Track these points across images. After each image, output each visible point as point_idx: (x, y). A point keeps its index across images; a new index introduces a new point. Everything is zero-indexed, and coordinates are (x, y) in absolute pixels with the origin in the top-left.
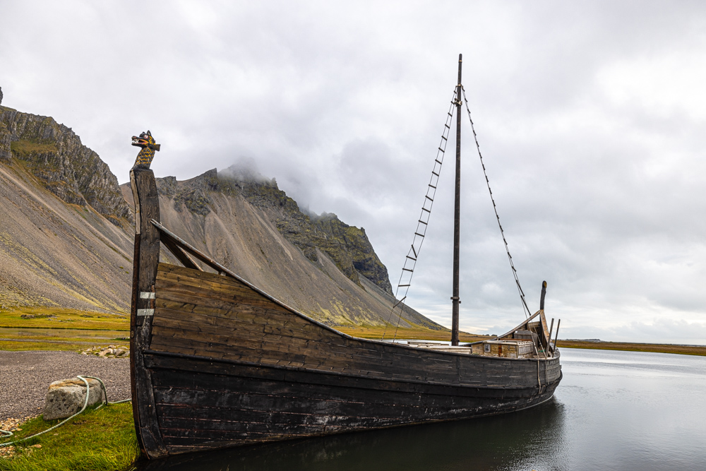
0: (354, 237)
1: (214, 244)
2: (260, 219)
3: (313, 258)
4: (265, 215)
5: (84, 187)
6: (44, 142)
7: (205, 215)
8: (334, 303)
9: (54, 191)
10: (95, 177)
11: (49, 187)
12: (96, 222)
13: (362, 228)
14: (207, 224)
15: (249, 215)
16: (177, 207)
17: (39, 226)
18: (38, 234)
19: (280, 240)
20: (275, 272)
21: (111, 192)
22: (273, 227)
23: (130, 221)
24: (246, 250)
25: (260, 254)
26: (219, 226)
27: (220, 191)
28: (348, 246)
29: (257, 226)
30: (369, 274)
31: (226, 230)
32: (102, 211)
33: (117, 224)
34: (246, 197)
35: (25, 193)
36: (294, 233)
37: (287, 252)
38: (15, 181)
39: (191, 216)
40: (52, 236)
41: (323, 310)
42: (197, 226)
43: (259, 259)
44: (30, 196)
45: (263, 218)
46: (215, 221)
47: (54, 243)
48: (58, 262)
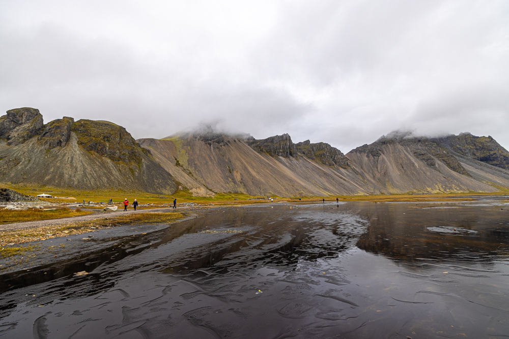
0: (481, 143)
1: (381, 168)
2: (405, 152)
3: (432, 165)
4: (408, 149)
5: (334, 160)
6: (322, 150)
7: (379, 157)
8: (436, 184)
9: (325, 164)
10: (336, 156)
11: (324, 163)
12: (338, 170)
13: (489, 136)
14: (379, 160)
15: (399, 151)
16: (368, 156)
17: (320, 176)
18: (320, 179)
19: (413, 159)
20: (407, 175)
21: (342, 159)
22: (411, 154)
23: (349, 166)
24: (395, 167)
25: (401, 168)
26: (384, 159)
27: (387, 143)
28: (477, 149)
29: (403, 155)
30: (495, 162)
31: (387, 161)
32: (340, 166)
33: (345, 168)
34: (399, 143)
35: (318, 168)
36: (422, 154)
37: (416, 165)
38: (316, 165)
39: (373, 158)
40: (323, 178)
41: (428, 188)
42: (375, 162)
43: (400, 170)
44: (319, 169)
45: (407, 151)
46: (383, 158)
47: (324, 180)
48: (324, 185)
